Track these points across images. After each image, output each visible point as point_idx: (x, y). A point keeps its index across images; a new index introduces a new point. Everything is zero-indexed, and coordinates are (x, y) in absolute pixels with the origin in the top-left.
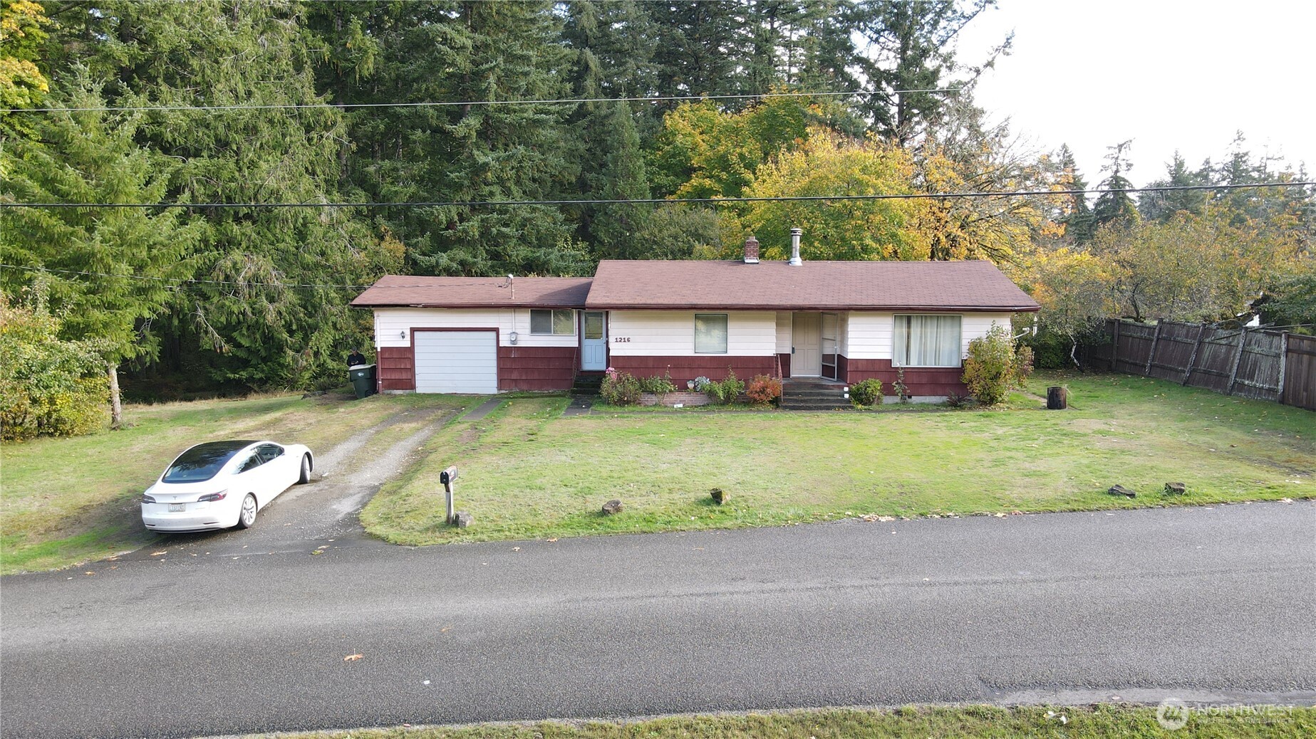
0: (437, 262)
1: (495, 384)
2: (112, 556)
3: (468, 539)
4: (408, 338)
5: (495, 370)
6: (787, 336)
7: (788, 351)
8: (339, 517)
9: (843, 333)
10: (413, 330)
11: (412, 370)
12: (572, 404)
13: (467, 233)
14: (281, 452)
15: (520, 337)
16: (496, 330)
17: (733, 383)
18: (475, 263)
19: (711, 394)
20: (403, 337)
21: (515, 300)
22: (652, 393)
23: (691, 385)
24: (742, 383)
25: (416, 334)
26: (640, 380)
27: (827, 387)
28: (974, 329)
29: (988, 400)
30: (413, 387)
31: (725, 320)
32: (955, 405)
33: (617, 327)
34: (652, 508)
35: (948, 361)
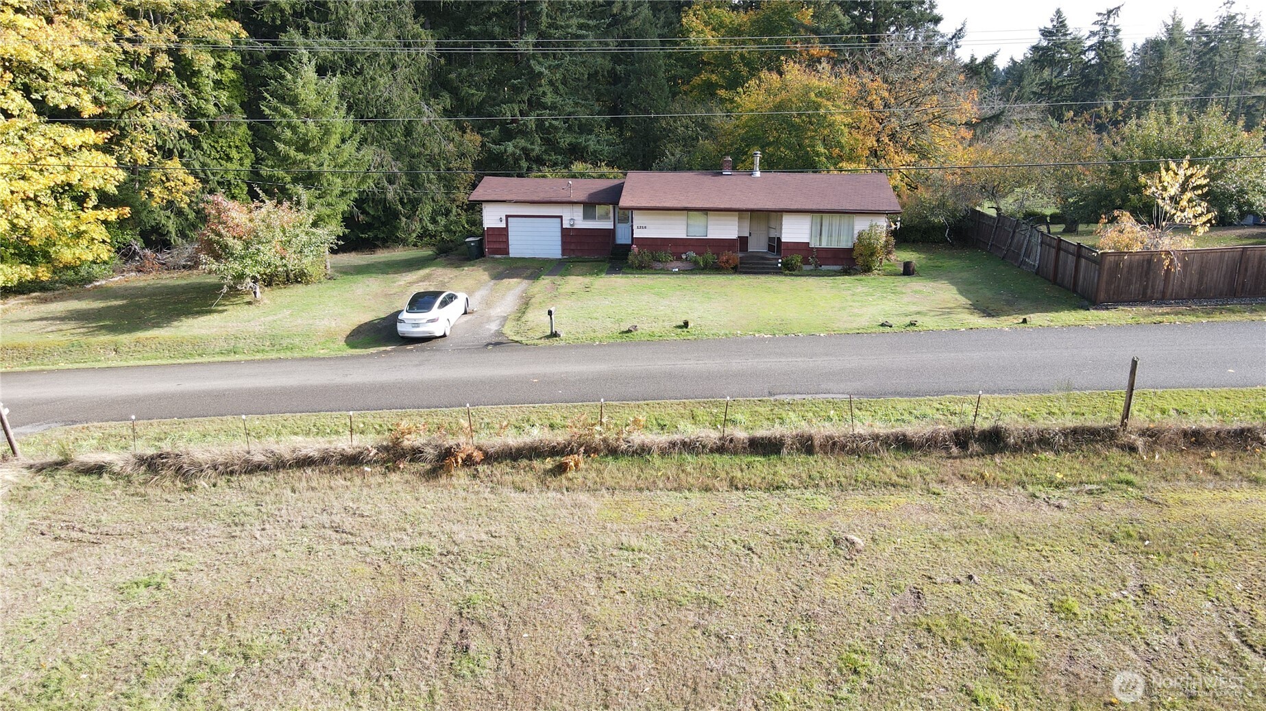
1: (560, 252)
3: (562, 343)
4: (504, 221)
5: (560, 243)
6: (746, 224)
7: (747, 234)
8: (492, 332)
9: (781, 225)
10: (507, 217)
11: (507, 242)
12: (610, 267)
14: (456, 297)
17: (709, 256)
19: (696, 263)
21: (573, 198)
22: (659, 261)
23: (684, 257)
24: (715, 256)
26: (652, 253)
27: (769, 259)
28: (861, 225)
29: (867, 269)
30: (508, 253)
31: (707, 217)
32: (846, 272)
34: (653, 329)
35: (845, 243)
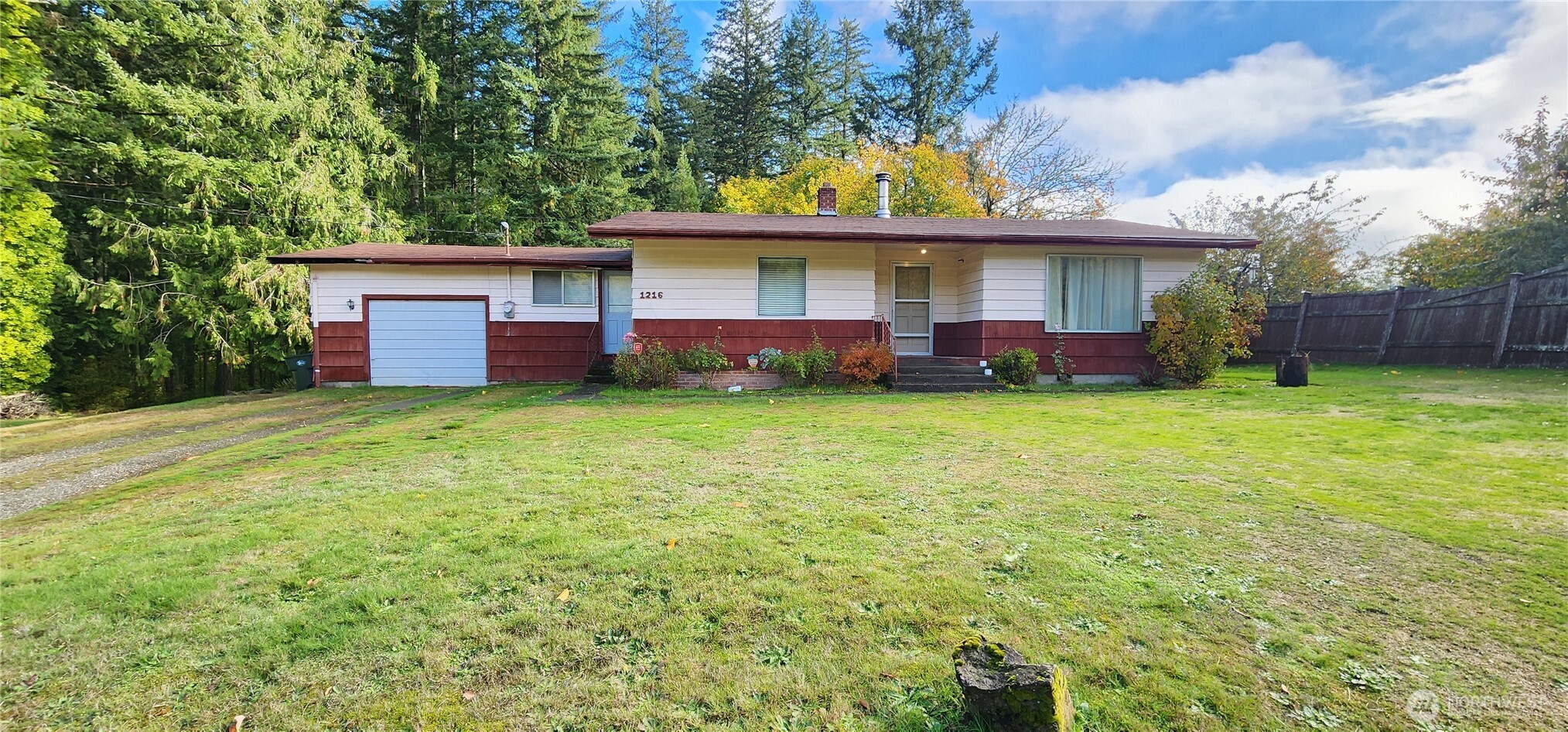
1: (484, 372)
4: (359, 308)
5: (483, 354)
10: (367, 299)
11: (364, 353)
15: (517, 309)
16: (485, 299)
17: (819, 352)
19: (785, 372)
20: (352, 307)
22: (696, 371)
23: (753, 362)
24: (832, 354)
25: (371, 303)
26: (677, 354)
27: (954, 362)
28: (1160, 278)
29: (1192, 377)
30: (367, 378)
31: (801, 265)
32: (1150, 385)
33: (644, 277)
35: (1119, 322)
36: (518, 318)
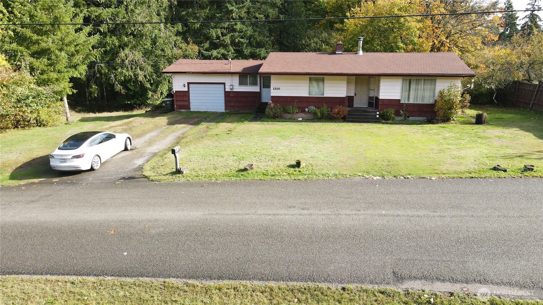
0: (212, 54)
1: (224, 107)
2: (36, 180)
3: (183, 180)
4: (186, 87)
5: (223, 101)
6: (353, 87)
7: (353, 95)
8: (135, 166)
9: (379, 87)
10: (189, 83)
11: (188, 101)
12: (254, 117)
13: (225, 42)
14: (114, 137)
15: (234, 87)
16: (224, 84)
17: (325, 109)
18: (228, 55)
19: (315, 114)
20: (185, 86)
21: (232, 70)
22: (289, 113)
23: (307, 110)
24: (329, 109)
25: (190, 85)
26: (283, 107)
27: (369, 112)
28: (441, 86)
29: (446, 119)
30: (189, 108)
31: (323, 80)
32: (430, 121)
33: (274, 83)
34: (268, 168)
35: (428, 100)
36: (235, 90)
